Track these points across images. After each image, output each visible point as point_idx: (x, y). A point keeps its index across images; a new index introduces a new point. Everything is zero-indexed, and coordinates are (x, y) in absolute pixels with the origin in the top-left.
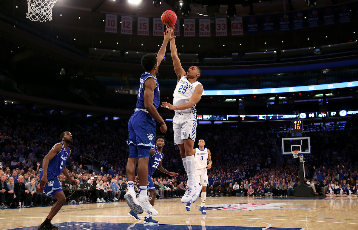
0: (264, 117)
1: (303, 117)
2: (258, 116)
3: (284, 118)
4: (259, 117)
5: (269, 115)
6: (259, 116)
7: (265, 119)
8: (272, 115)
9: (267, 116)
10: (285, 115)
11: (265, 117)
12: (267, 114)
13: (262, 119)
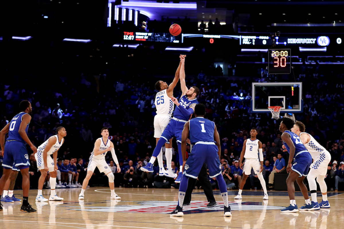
0: (251, 40)
1: (324, 43)
2: (240, 37)
3: (289, 43)
4: (242, 39)
5: (261, 37)
6: (243, 37)
7: (254, 44)
8: (267, 38)
9: (258, 38)
10: (292, 39)
11: (254, 41)
12: (258, 35)
13: (249, 43)
